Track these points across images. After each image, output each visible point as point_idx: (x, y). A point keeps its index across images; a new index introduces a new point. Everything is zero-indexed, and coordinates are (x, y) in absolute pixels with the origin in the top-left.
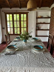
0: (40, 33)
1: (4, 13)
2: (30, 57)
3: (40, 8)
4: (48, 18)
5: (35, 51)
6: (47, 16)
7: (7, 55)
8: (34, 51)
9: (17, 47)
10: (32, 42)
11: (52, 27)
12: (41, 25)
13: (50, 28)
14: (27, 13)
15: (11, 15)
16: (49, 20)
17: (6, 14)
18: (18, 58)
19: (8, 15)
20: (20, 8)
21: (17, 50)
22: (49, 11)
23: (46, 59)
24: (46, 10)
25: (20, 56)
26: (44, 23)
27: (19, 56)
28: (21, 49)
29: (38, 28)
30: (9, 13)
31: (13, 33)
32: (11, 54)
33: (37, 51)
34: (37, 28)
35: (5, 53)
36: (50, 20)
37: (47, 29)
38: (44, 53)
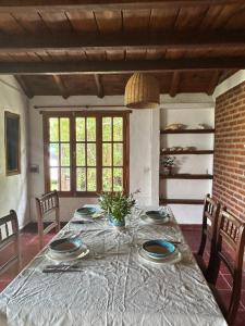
0: (175, 188)
1: (41, 112)
2: (130, 280)
3: (173, 96)
4: (207, 130)
5: (147, 262)
6: (203, 125)
7: (50, 272)
8: (146, 259)
9: (85, 247)
10: (142, 229)
11: (222, 168)
12: (179, 157)
13: (214, 170)
14: (125, 115)
15: (66, 121)
16: (209, 141)
17: (46, 116)
18: (89, 283)
19: (53, 121)
20: (101, 96)
21: (83, 255)
22: (206, 107)
23: (183, 288)
24: (195, 105)
25: (95, 278)
26: (192, 151)
27: (90, 276)
28: (98, 254)
29: (170, 168)
30: (59, 115)
31: (68, 189)
32: (64, 271)
33: (154, 260)
34: (166, 170)
35: (44, 265)
36: (216, 141)
37: (204, 173)
38: (177, 268)
